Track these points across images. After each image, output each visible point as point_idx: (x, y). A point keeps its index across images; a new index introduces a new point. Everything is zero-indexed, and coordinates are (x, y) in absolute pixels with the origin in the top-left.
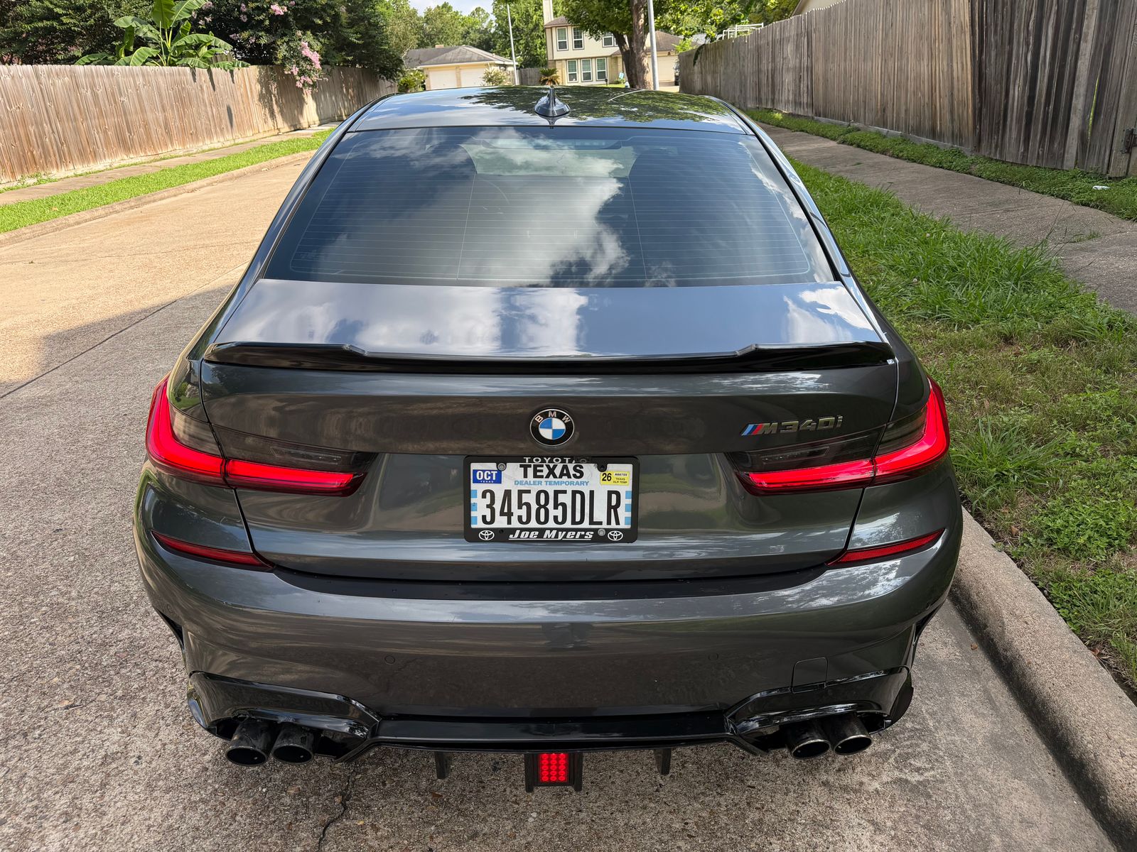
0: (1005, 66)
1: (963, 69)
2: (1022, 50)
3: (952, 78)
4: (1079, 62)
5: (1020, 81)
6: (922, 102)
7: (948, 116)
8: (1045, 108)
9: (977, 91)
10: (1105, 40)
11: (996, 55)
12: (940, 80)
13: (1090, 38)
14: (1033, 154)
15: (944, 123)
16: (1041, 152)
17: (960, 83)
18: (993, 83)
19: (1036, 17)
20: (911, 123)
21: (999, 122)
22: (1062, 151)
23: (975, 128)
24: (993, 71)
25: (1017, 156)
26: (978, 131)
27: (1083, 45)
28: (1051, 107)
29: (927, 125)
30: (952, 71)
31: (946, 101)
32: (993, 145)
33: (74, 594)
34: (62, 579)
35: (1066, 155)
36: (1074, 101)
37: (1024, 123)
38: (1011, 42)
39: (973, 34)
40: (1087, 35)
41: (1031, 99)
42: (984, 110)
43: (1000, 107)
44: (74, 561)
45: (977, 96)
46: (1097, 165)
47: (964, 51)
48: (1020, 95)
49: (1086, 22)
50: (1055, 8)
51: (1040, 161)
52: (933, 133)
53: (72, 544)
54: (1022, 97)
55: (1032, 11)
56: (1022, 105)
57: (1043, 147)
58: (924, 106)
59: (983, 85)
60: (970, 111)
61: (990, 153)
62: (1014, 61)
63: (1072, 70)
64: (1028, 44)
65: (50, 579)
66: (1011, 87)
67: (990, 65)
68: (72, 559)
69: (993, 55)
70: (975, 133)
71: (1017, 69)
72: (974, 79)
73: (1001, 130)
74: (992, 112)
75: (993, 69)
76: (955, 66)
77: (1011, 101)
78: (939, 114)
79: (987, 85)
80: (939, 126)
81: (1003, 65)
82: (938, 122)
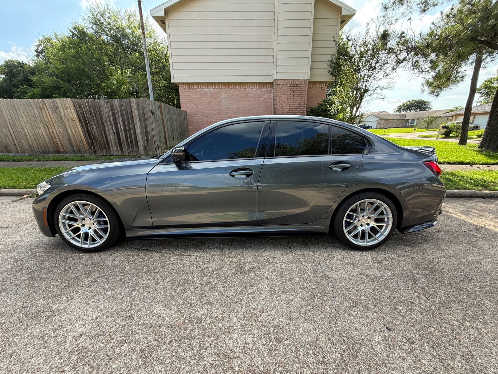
1: (76, 131)
2: (110, 126)
3: (68, 134)
4: (136, 130)
5: (112, 134)
7: (69, 146)
8: (126, 141)
9: (88, 138)
10: (144, 125)
11: (96, 127)
12: (58, 135)
13: (138, 124)
14: (125, 152)
15: (66, 148)
16: (129, 152)
17: (75, 136)
18: (97, 135)
19: (113, 118)
20: (37, 150)
21: (105, 146)
22: (138, 150)
25: (118, 154)
26: (93, 149)
27: (136, 126)
28: (129, 140)
29: (52, 150)
30: (67, 132)
31: (65, 141)
32: (105, 152)
33: (416, 294)
34: (414, 303)
35: (140, 151)
36: (138, 139)
37: (118, 145)
38: (103, 124)
39: (80, 121)
40: (136, 124)
41: (119, 139)
42: (95, 143)
43: (104, 141)
44: (401, 306)
46: (152, 152)
47: (76, 126)
48: (113, 138)
49: (135, 121)
50: (120, 117)
51: (129, 154)
52: (58, 152)
53: (392, 314)
54: (115, 138)
55: (110, 117)
56: (115, 142)
57: (130, 150)
58: (46, 143)
59: (91, 136)
60: (85, 143)
61: (103, 154)
62: (107, 129)
63: (134, 132)
64: (112, 125)
65: (418, 309)
66: (108, 136)
67: (94, 131)
68: (401, 308)
69: (94, 127)
70: (91, 149)
71: (109, 131)
72: (85, 134)
73: (107, 147)
74: (99, 143)
75: (96, 131)
76: (69, 130)
77: (109, 140)
78: (60, 146)
79: (94, 136)
80: (62, 150)
81: (101, 130)
82: (61, 148)
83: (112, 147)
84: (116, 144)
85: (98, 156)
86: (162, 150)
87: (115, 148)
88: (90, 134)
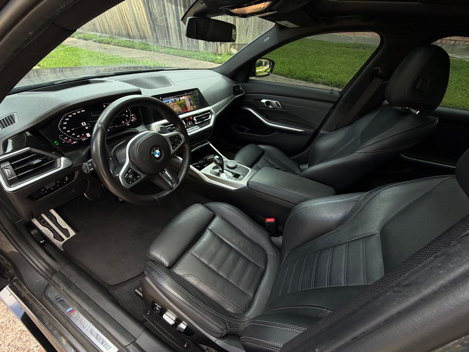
0: (163, 10)
1: (139, 9)
3: (134, 14)
5: (171, 16)
6: (118, 22)
7: (136, 30)
9: (150, 20)
11: (157, 5)
12: (126, 14)
14: (185, 45)
15: (134, 31)
16: (188, 45)
17: (139, 15)
18: (158, 16)
20: (114, 31)
21: (165, 33)
22: (197, 45)
23: (153, 35)
24: (157, 11)
25: (178, 46)
26: (155, 36)
29: (124, 33)
30: (133, 10)
31: (133, 23)
32: (166, 42)
35: (199, 46)
37: (178, 34)
42: (156, 28)
43: (164, 26)
45: (151, 22)
46: (213, 49)
48: (173, 23)
51: (189, 48)
52: (129, 36)
54: (175, 23)
56: (175, 27)
57: (189, 43)
58: (119, 24)
59: (153, 17)
60: (148, 27)
61: (165, 45)
62: (166, 8)
66: (168, 19)
67: (154, 9)
69: (155, 4)
70: (154, 36)
71: (169, 12)
72: (147, 14)
73: (167, 37)
74: (161, 29)
75: (156, 10)
76: (134, 8)
77: (169, 25)
78: (129, 28)
79: (155, 16)
80: (131, 34)
81: (161, 9)
82: (131, 32)
83: (172, 36)
84: (175, 32)
85: (161, 46)
86: (225, 49)
87: (175, 38)
88: (152, 15)
